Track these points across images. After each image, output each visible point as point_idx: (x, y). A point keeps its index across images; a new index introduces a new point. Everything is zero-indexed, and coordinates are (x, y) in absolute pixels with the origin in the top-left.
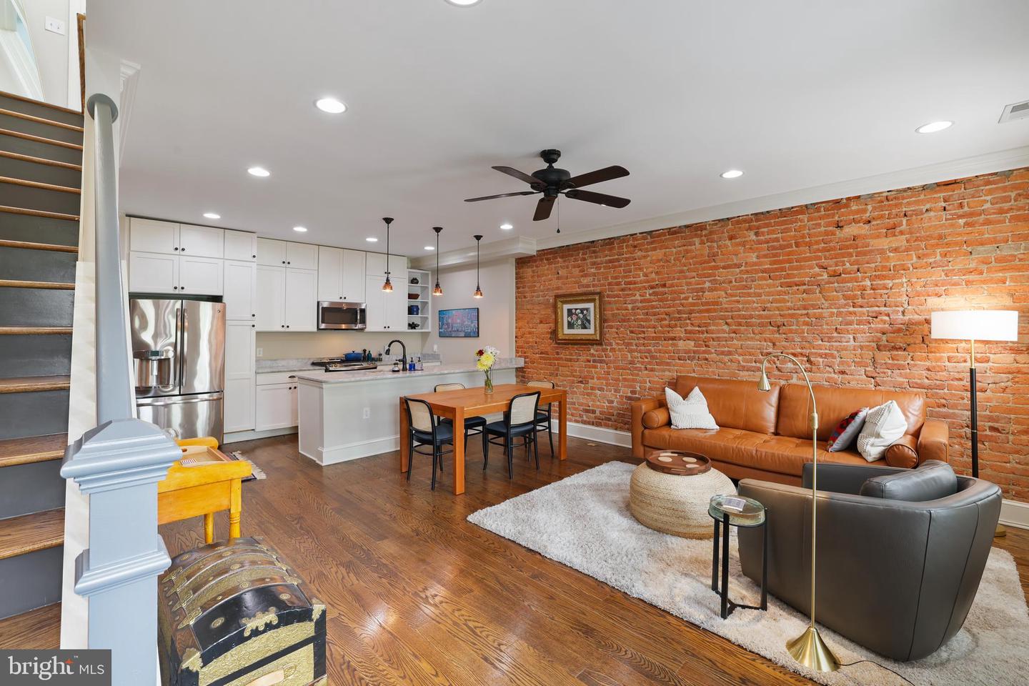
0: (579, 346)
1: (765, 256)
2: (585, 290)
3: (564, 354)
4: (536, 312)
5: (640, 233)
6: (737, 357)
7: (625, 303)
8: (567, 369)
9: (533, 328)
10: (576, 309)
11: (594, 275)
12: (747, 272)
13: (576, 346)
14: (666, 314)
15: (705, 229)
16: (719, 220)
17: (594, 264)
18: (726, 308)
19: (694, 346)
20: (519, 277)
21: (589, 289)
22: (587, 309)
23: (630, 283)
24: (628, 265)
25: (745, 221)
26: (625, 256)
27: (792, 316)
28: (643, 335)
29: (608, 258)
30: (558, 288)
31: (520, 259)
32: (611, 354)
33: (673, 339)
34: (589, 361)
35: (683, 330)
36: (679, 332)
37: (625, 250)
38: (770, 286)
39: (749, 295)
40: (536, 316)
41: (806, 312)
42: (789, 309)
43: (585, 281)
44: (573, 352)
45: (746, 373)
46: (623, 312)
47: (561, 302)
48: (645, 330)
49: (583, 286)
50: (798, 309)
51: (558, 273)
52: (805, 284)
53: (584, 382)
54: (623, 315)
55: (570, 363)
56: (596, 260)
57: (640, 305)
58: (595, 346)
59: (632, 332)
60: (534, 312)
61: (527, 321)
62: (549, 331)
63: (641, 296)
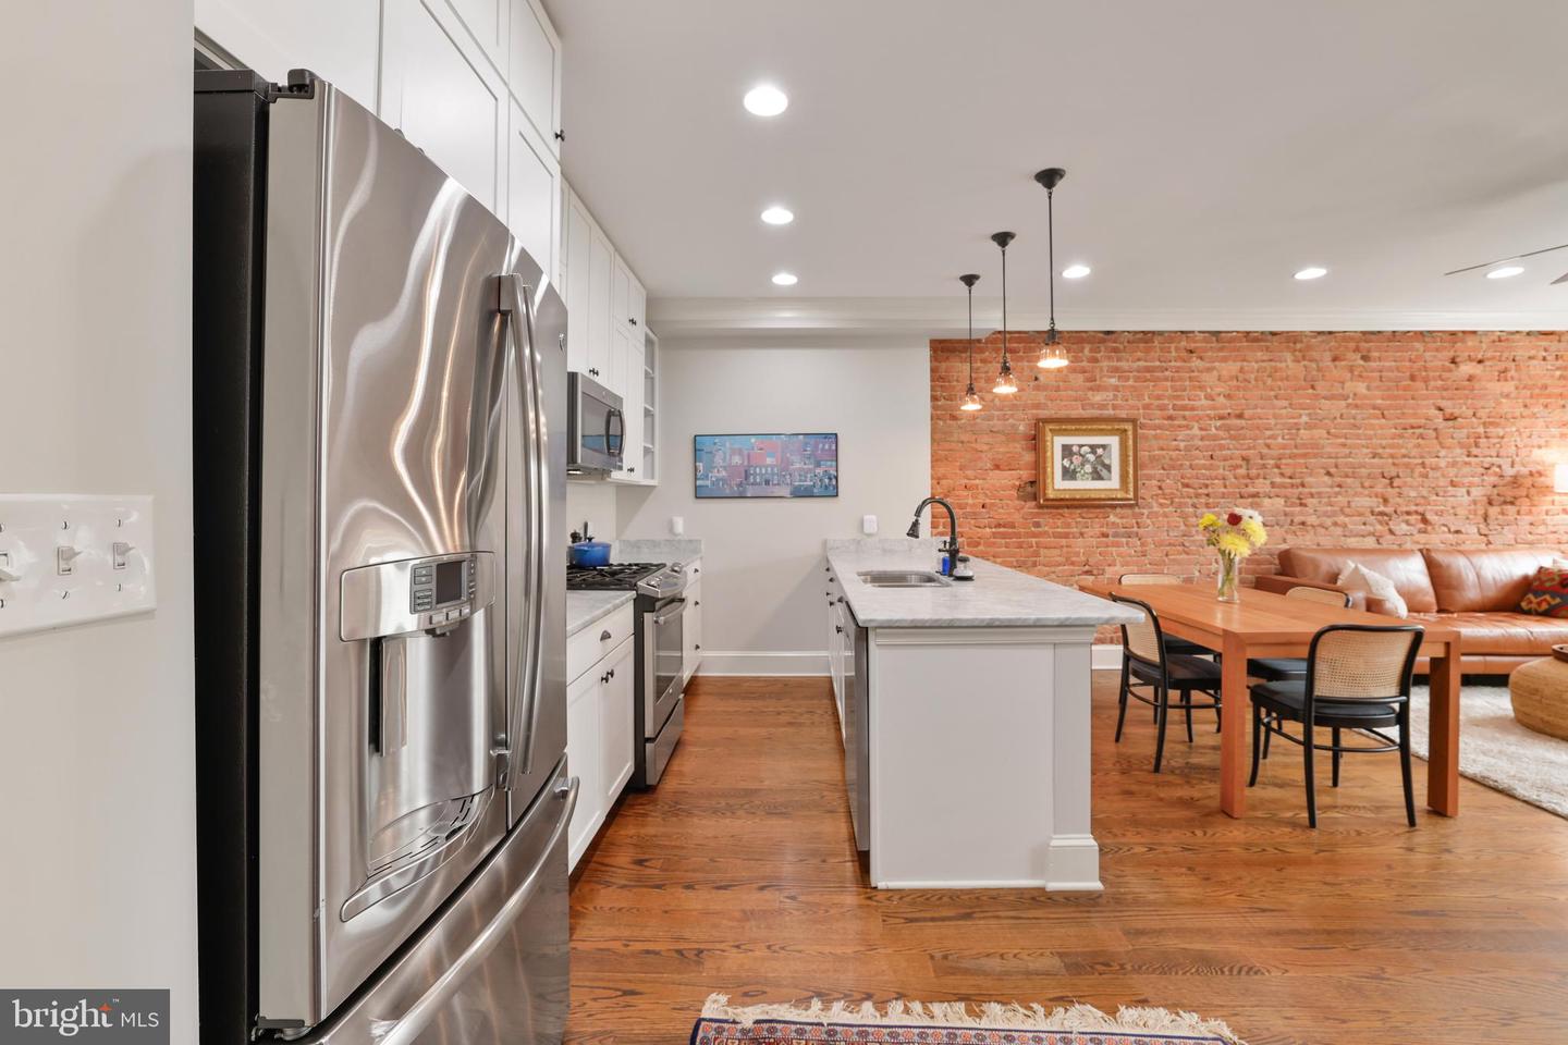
0: (1085, 510)
1: (1378, 388)
2: (1095, 413)
3: (1049, 523)
4: (985, 448)
5: (1200, 332)
6: (1342, 518)
7: (1175, 440)
8: (1057, 552)
9: (976, 478)
10: (1081, 446)
11: (1116, 389)
12: (1356, 406)
13: (1079, 511)
14: (1243, 459)
15: (1302, 342)
16: (1319, 333)
17: (1116, 370)
18: (1330, 453)
19: (1286, 506)
20: (937, 377)
21: (1106, 412)
22: (1104, 447)
23: (1184, 408)
24: (1181, 379)
25: (1351, 339)
26: (1173, 364)
27: (1407, 465)
28: (1204, 491)
29: (1142, 363)
30: (1037, 406)
31: (941, 341)
32: (1149, 521)
33: (1256, 495)
34: (1105, 535)
35: (1268, 482)
36: (1262, 486)
37: (1174, 354)
38: (1382, 427)
39: (1358, 437)
40: (983, 455)
41: (1420, 461)
42: (1404, 456)
43: (1098, 398)
44: (1075, 520)
45: (1353, 539)
46: (1171, 453)
47: (1050, 430)
48: (1208, 482)
49: (1092, 406)
50: (1415, 457)
51: (1036, 379)
52: (1420, 427)
53: (1095, 572)
54: (1171, 459)
55: (1064, 542)
56: (1119, 364)
57: (1200, 443)
58: (1118, 510)
59: (1187, 486)
60: (978, 446)
61: (958, 464)
62: (1017, 483)
63: (1201, 429)
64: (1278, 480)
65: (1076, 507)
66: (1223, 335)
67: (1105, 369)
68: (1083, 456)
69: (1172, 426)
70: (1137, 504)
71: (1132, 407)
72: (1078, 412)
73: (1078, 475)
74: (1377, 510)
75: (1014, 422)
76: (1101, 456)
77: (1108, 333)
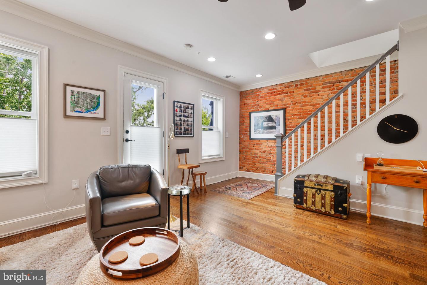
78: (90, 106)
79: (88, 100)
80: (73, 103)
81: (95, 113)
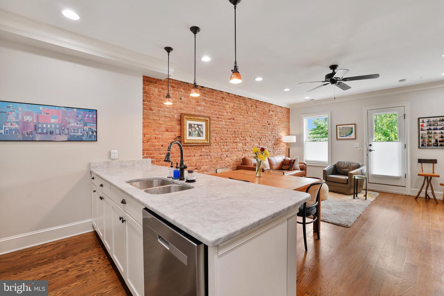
0: (195, 147)
1: (258, 115)
2: (199, 114)
4: (163, 123)
7: (219, 125)
8: (187, 162)
9: (160, 134)
10: (195, 125)
11: (204, 106)
12: (255, 119)
13: (194, 147)
14: (234, 132)
15: (245, 100)
16: (249, 98)
17: (204, 100)
18: (250, 131)
19: (243, 145)
20: (145, 92)
21: (202, 113)
22: (201, 125)
23: (221, 115)
24: (221, 106)
26: (219, 101)
28: (225, 141)
29: (211, 99)
30: (181, 109)
31: (146, 77)
32: (213, 150)
33: (236, 142)
34: (201, 155)
36: (238, 139)
37: (219, 98)
38: (259, 125)
39: (255, 127)
40: (162, 126)
41: (265, 134)
42: (262, 133)
43: (199, 108)
44: (192, 151)
46: (218, 129)
47: (185, 118)
48: (227, 138)
49: (198, 111)
51: (181, 99)
52: (264, 126)
53: (198, 168)
54: (218, 131)
55: (189, 158)
56: (205, 98)
57: (225, 126)
58: (205, 147)
59: (222, 139)
60: (161, 122)
61: (152, 128)
62: (174, 137)
63: (225, 122)
64: (241, 138)
65: (193, 146)
66: (230, 94)
67: (201, 99)
68: (195, 128)
69: (218, 120)
70: (210, 145)
71: (209, 113)
72: (193, 113)
73: (194, 135)
74: (258, 146)
75: (173, 114)
76: (200, 128)
77: (202, 87)
78: (348, 133)
79: (347, 130)
80: (340, 133)
81: (350, 136)
